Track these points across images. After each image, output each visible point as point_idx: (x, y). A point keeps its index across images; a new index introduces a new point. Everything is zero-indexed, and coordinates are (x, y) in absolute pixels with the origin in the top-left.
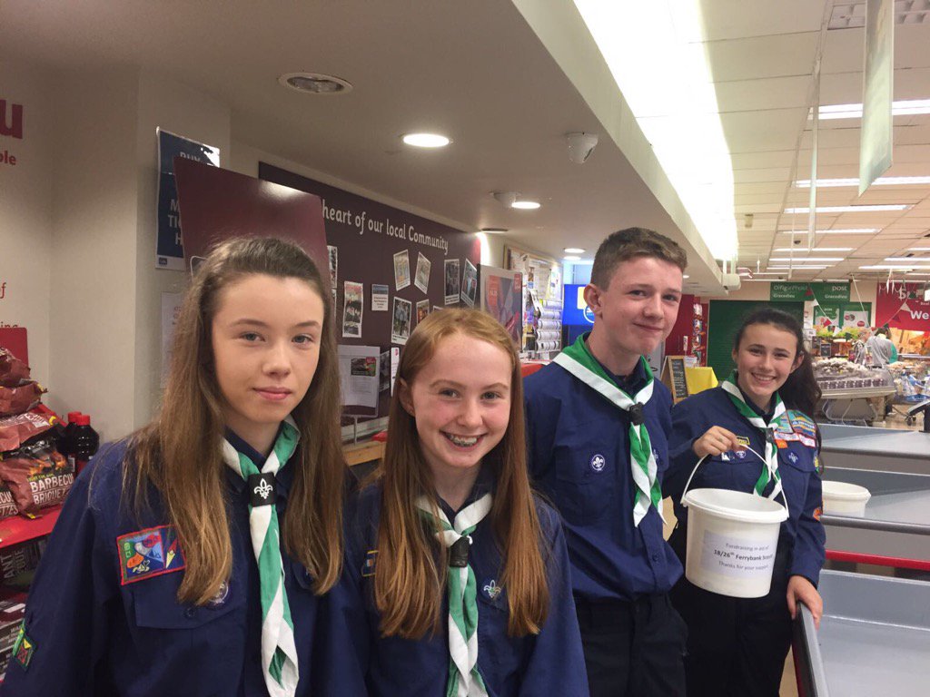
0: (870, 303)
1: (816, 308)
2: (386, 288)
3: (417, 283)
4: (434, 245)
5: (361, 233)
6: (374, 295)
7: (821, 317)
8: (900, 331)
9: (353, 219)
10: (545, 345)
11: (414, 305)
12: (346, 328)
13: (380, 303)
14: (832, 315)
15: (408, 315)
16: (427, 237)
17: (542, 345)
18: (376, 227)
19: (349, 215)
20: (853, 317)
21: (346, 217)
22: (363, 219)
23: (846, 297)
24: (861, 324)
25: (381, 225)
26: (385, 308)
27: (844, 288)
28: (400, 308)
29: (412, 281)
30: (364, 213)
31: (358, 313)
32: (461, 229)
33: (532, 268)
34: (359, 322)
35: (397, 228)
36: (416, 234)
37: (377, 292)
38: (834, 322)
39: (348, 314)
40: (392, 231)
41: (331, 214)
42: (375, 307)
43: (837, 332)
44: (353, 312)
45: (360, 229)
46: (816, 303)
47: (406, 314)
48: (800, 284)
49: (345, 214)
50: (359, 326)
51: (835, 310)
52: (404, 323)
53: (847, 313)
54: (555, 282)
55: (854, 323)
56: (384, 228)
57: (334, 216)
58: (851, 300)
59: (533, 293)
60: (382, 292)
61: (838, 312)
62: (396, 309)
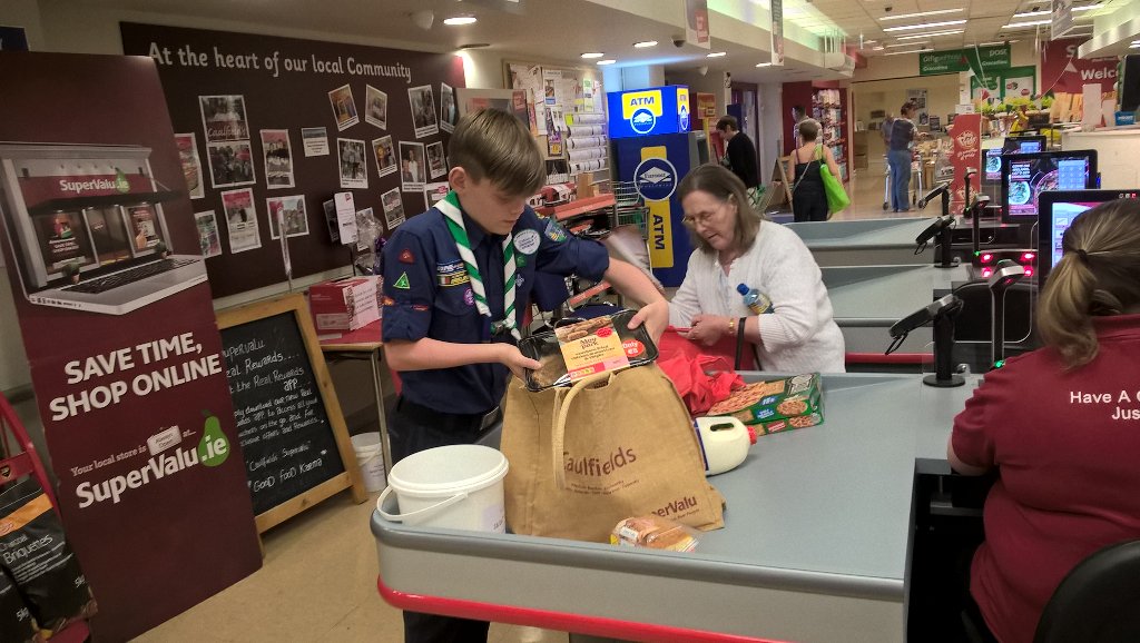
0: (1034, 67)
1: (972, 78)
2: (323, 130)
3: (369, 119)
4: (388, 74)
5: (276, 75)
6: (305, 141)
7: (979, 89)
8: (1070, 95)
9: (260, 62)
10: (581, 165)
11: (369, 145)
12: (272, 180)
13: (316, 146)
14: (992, 86)
15: (362, 155)
16: (376, 67)
17: (578, 166)
18: (295, 66)
19: (255, 58)
20: (1016, 85)
21: (251, 61)
22: (276, 60)
23: (1006, 62)
24: (1025, 93)
25: (304, 62)
26: (325, 151)
27: (1003, 52)
28: (348, 150)
29: (362, 117)
30: (276, 53)
31: (285, 162)
32: (430, 51)
33: (549, 81)
34: (289, 171)
35: (328, 63)
36: (358, 65)
37: (310, 136)
38: (995, 93)
39: (272, 164)
40: (320, 67)
41: (228, 62)
42: (309, 152)
43: (996, 105)
44: (278, 161)
45: (273, 71)
46: (971, 73)
47: (358, 154)
48: (951, 52)
49: (248, 59)
50: (290, 175)
51: (994, 79)
52: (356, 165)
53: (1008, 81)
54: (591, 92)
55: (1017, 93)
56: (309, 65)
57: (234, 62)
58: (1012, 66)
59: (554, 108)
60: (318, 135)
61: (998, 80)
62: (342, 151)
